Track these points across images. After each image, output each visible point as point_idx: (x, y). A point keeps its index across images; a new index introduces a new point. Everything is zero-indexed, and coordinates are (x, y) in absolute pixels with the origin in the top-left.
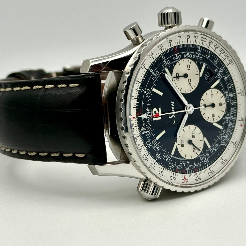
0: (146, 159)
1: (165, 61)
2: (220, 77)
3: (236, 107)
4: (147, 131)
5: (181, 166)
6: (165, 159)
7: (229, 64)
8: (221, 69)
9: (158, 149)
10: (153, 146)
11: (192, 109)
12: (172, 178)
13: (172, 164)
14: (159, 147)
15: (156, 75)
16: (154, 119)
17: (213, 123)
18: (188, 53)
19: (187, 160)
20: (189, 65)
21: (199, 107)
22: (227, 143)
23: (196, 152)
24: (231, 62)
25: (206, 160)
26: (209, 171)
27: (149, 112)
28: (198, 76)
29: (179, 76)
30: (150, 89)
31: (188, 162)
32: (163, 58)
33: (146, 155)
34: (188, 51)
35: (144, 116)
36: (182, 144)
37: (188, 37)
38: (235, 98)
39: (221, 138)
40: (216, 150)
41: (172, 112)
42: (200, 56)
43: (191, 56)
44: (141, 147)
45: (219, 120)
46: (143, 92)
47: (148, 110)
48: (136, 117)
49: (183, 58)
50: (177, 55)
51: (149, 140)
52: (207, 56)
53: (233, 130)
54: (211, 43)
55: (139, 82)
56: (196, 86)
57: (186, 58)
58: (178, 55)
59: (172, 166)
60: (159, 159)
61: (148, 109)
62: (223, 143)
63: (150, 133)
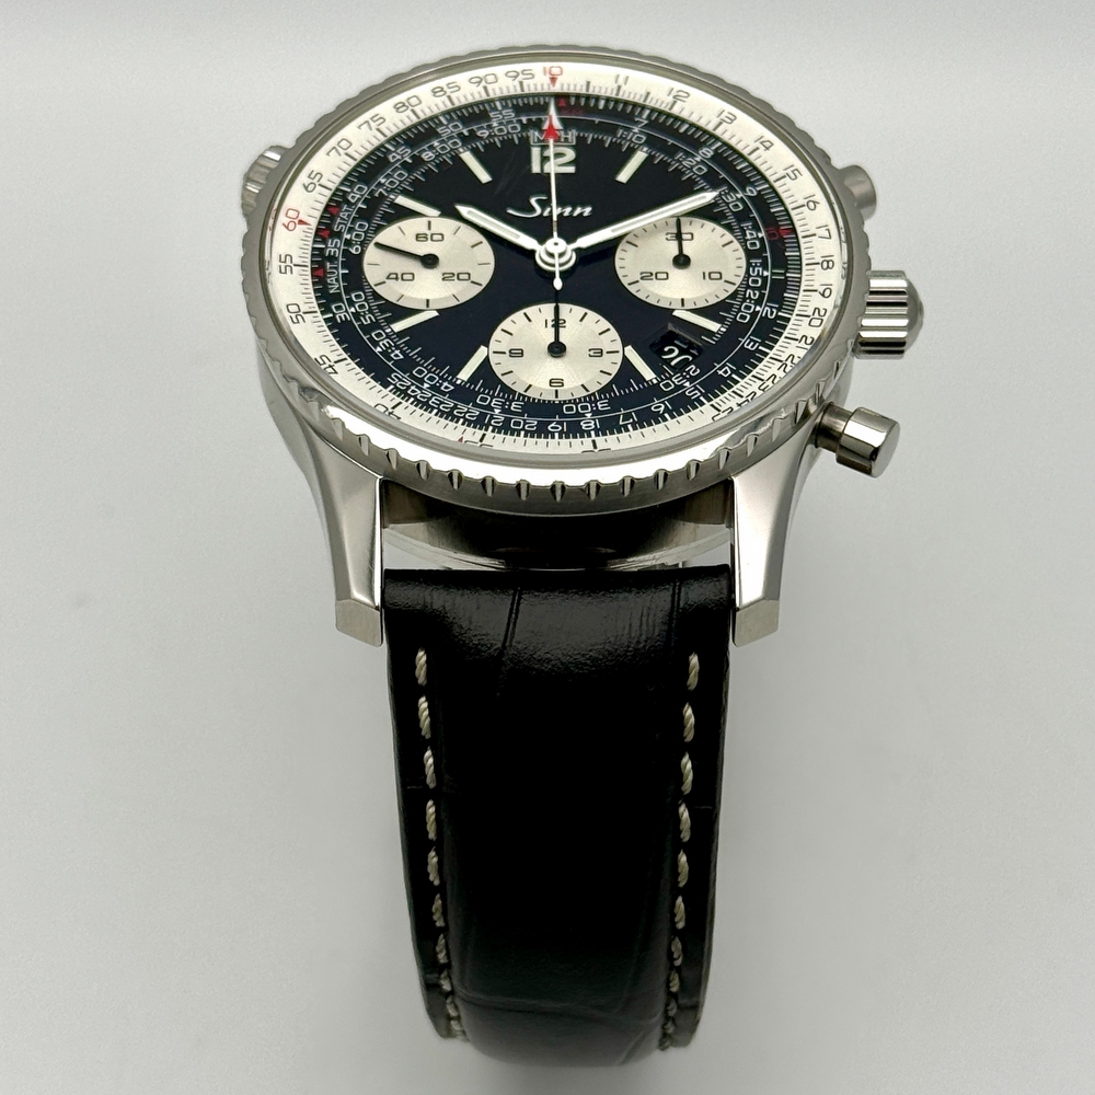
0: (404, 105)
2: (667, 385)
3: (542, 431)
4: (502, 125)
5: (346, 225)
6: (388, 176)
7: (717, 411)
8: (700, 391)
9: (427, 156)
10: (442, 142)
11: (556, 244)
12: (315, 181)
13: (362, 196)
14: (433, 161)
15: (692, 167)
16: (536, 152)
17: (487, 346)
18: (766, 273)
19: (364, 244)
20: (721, 278)
23: (388, 281)
25: (346, 311)
26: (304, 308)
28: (677, 304)
29: (684, 243)
30: (644, 144)
31: (357, 249)
32: (751, 191)
33: (415, 108)
34: (773, 274)
35: (552, 121)
36: (429, 237)
38: (574, 430)
39: (420, 372)
40: (378, 350)
41: (551, 216)
42: (755, 314)
43: (756, 282)
44: (448, 94)
45: (498, 371)
46: (637, 123)
47: (572, 135)
49: (750, 254)
50: (761, 235)
51: (464, 131)
52: (752, 340)
53: (450, 415)
56: (642, 296)
57: (749, 265)
58: (762, 240)
59: (354, 197)
60: (390, 157)
61: (575, 133)
62: (400, 380)
63: (490, 136)
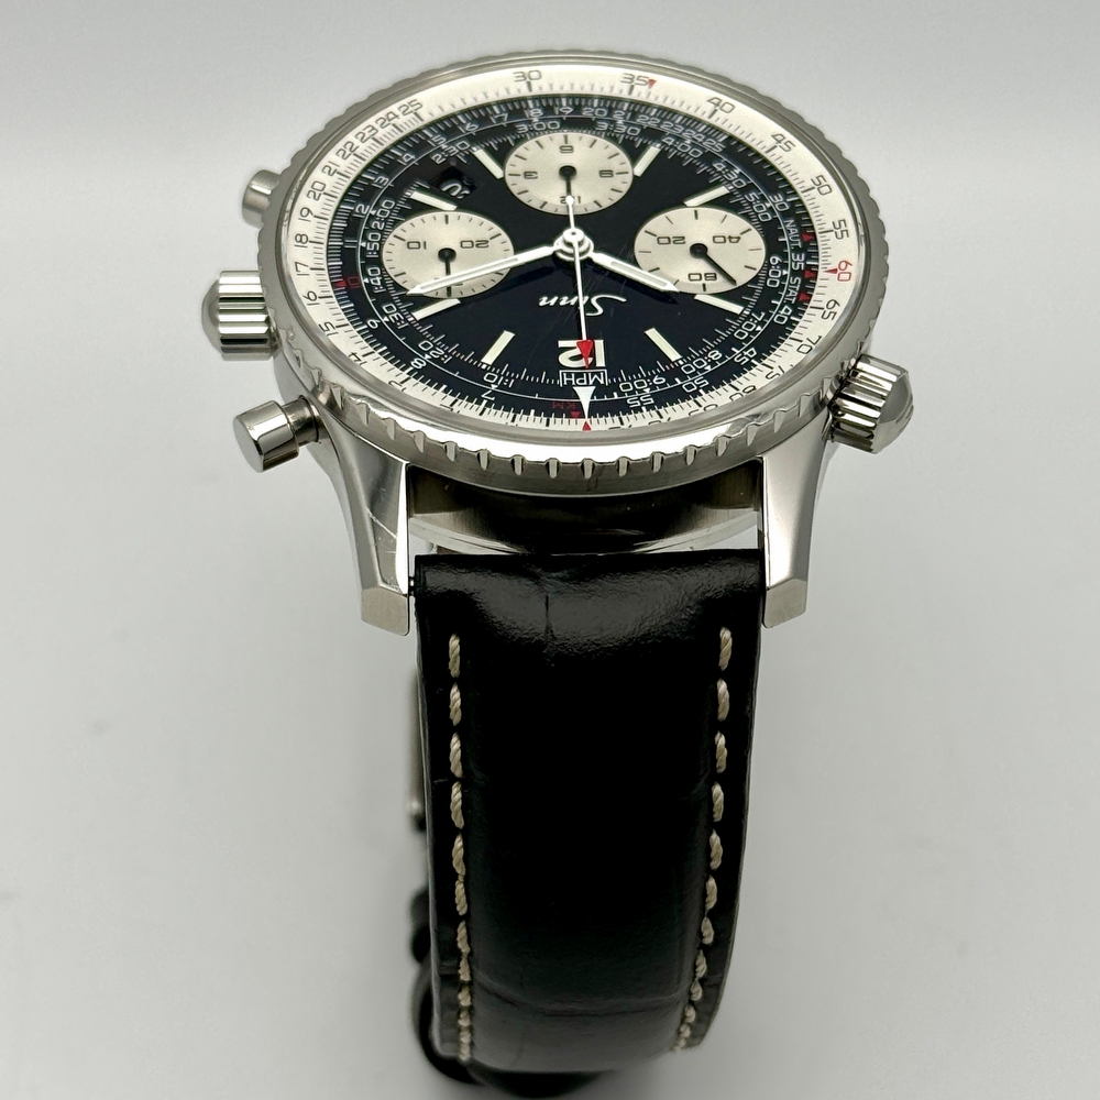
0: (748, 393)
1: (386, 319)
2: (463, 145)
3: (578, 101)
4: (644, 387)
5: (789, 284)
6: (755, 332)
7: (416, 114)
8: (432, 141)
9: (716, 355)
10: (703, 370)
11: (573, 234)
12: (828, 311)
13: (777, 313)
14: (709, 351)
15: (433, 349)
16: (601, 362)
17: (635, 177)
18: (364, 244)
19: (767, 265)
20: (408, 243)
21: (568, 216)
22: (713, 131)
23: (738, 235)
24: (411, 109)
25: (774, 204)
26: (815, 192)
27: (573, 379)
28: (453, 216)
30: (485, 371)
31: (774, 260)
32: (373, 323)
33: (735, 391)
34: (356, 244)
35: (585, 395)
36: (703, 277)
37: (301, 241)
38: (548, 103)
39: (695, 153)
40: (738, 170)
41: (577, 304)
42: (377, 206)
43: (373, 236)
44: (702, 409)
45: (623, 157)
46: (493, 393)
47: (562, 380)
48: (587, 420)
49: (378, 262)
50: (366, 280)
51: (679, 383)
52: (381, 184)
53: (667, 113)
54: (334, 167)
55: (452, 405)
56: (488, 223)
57: (379, 252)
58: (365, 275)
59: (786, 312)
60: (755, 353)
61: (560, 382)
62: (713, 146)
63: (652, 378)
